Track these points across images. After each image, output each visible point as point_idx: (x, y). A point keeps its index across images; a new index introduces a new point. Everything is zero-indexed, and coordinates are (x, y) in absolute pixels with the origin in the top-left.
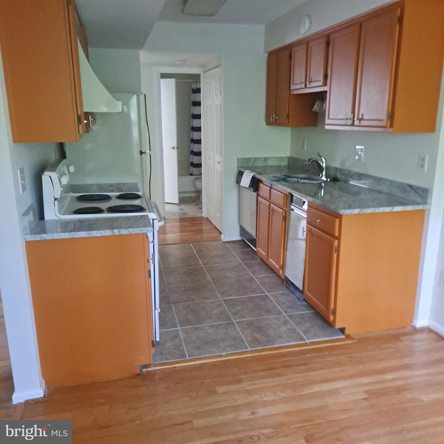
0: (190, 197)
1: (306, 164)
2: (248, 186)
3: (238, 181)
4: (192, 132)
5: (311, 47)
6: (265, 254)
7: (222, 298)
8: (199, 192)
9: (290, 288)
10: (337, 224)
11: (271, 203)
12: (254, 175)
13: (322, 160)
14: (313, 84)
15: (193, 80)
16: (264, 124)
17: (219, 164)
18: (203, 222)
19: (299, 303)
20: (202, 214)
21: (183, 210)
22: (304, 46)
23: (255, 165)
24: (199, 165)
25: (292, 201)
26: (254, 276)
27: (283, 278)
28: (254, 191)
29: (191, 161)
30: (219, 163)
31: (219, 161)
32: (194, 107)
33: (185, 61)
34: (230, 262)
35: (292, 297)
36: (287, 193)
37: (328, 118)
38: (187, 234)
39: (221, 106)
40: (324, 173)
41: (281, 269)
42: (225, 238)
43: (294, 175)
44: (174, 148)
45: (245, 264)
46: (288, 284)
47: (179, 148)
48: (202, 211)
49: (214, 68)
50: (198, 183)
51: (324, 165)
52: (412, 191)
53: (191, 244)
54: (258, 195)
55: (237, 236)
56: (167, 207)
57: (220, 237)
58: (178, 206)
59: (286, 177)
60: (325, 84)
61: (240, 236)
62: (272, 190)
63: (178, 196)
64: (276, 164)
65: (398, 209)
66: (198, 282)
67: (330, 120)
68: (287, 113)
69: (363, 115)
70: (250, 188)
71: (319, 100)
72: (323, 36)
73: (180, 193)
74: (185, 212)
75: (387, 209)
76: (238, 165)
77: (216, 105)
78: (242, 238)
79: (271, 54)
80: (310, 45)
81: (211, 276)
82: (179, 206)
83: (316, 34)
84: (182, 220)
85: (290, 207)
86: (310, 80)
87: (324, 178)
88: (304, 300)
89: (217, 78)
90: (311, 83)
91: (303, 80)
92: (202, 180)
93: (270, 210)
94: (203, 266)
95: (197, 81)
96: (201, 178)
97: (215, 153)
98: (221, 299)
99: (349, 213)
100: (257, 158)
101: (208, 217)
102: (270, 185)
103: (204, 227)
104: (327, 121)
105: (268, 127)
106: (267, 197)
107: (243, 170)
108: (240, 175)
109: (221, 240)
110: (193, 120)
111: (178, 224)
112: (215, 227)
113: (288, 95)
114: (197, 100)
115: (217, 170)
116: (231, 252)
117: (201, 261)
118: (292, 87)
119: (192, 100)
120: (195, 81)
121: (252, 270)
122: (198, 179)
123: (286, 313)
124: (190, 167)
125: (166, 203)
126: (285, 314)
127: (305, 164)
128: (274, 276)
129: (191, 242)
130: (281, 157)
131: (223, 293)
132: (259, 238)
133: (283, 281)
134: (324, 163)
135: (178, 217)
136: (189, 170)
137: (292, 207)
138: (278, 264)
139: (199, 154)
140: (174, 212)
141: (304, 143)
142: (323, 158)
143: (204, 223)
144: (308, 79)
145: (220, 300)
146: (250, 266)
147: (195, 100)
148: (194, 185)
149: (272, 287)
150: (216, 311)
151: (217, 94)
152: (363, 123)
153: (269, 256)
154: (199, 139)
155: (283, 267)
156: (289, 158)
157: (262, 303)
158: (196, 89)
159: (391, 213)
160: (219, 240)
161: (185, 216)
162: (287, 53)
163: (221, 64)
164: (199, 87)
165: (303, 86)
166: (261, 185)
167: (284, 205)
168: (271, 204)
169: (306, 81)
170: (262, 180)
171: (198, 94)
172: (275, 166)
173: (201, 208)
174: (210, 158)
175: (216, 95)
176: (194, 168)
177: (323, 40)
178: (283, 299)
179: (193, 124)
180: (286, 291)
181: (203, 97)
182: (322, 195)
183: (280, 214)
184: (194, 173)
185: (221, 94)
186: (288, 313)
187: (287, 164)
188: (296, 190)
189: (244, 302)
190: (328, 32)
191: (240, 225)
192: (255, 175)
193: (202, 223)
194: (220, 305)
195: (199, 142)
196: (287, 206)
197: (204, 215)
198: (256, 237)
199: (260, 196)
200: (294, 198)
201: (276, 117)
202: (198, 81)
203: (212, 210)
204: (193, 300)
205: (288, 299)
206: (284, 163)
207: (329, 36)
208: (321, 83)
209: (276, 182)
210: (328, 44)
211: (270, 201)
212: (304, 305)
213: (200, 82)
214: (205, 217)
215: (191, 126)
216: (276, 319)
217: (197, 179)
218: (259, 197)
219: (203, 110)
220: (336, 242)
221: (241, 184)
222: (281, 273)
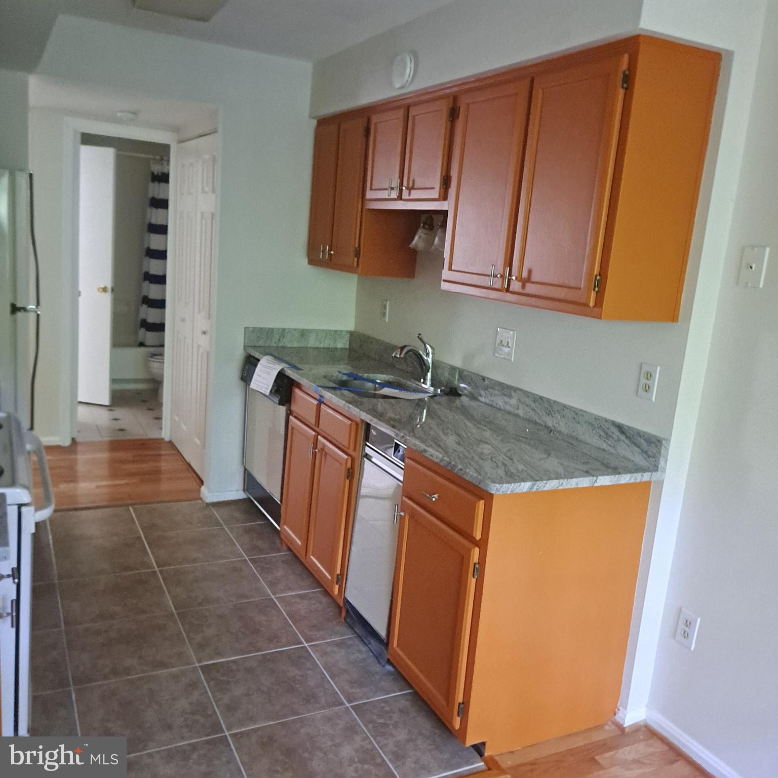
0: (137, 390)
1: (395, 357)
2: (267, 393)
3: (246, 376)
4: (146, 260)
5: (414, 117)
6: (299, 542)
7: (199, 661)
8: (156, 384)
9: (354, 628)
10: (480, 513)
11: (319, 434)
12: (282, 369)
13: (426, 349)
14: (415, 194)
15: (154, 156)
16: (305, 261)
17: (204, 335)
18: (163, 452)
19: (377, 668)
20: (161, 433)
21: (119, 421)
22: (401, 113)
23: (281, 345)
24: (160, 327)
25: (367, 438)
26: (274, 594)
27: (341, 604)
28: (281, 403)
29: (142, 315)
30: (204, 333)
31: (204, 329)
32: (154, 210)
33: (135, 113)
34: (221, 557)
35: (360, 651)
36: (358, 420)
37: (450, 269)
38: (123, 482)
39: (213, 214)
40: (429, 375)
41: (337, 583)
42: (209, 494)
43: (366, 375)
44: (105, 290)
45: (253, 561)
46: (352, 619)
47: (117, 291)
48: (161, 424)
49: (201, 136)
50: (154, 365)
51: (430, 360)
52: (623, 438)
53: (131, 508)
54: (289, 413)
55: (237, 490)
56: (82, 411)
57: (199, 491)
58: (110, 412)
59: (350, 379)
60: (444, 197)
61: (244, 490)
62: (323, 406)
63: (110, 388)
64: (326, 344)
65: (605, 480)
66: (144, 616)
67: (453, 272)
68: (357, 246)
69: (530, 271)
70: (273, 395)
71: (423, 227)
72: (445, 97)
73: (113, 381)
74: (122, 427)
75: (585, 482)
76: (246, 342)
77: (202, 213)
78: (248, 496)
79: (323, 122)
80: (413, 111)
81: (174, 599)
82: (111, 410)
83: (425, 91)
84: (116, 446)
85: (364, 449)
86: (411, 185)
87: (427, 386)
88: (389, 662)
89: (207, 156)
90: (413, 192)
91: (396, 183)
92: (163, 359)
93: (316, 450)
94: (157, 569)
95: (162, 159)
96: (162, 355)
97: (196, 310)
98: (197, 665)
99: (509, 492)
100: (286, 331)
101: (174, 441)
102: (318, 397)
103: (164, 465)
104: (446, 274)
105: (311, 270)
106: (312, 422)
107: (257, 355)
108: (250, 363)
109: (201, 499)
110: (150, 236)
111: (105, 456)
112: (189, 465)
113: (360, 209)
114: (161, 196)
115: (199, 346)
116: (223, 529)
117: (153, 553)
118: (369, 195)
119: (150, 196)
120: (158, 157)
121: (270, 578)
122: (156, 355)
123: (350, 701)
124: (140, 329)
125: (80, 402)
126: (347, 705)
127: (393, 356)
128: (318, 594)
129: (132, 505)
130: (336, 331)
131: (201, 647)
132: (287, 504)
133: (340, 608)
134: (431, 356)
135: (107, 439)
136: (136, 333)
137: (368, 450)
138: (331, 570)
139: (160, 304)
140: (97, 426)
141: (385, 307)
142: (428, 346)
143: (164, 455)
144: (405, 184)
145: (195, 669)
146: (266, 568)
147: (156, 197)
148: (147, 366)
149: (314, 626)
150: (183, 704)
151: (206, 189)
152: (530, 288)
153: (311, 548)
154: (161, 274)
155: (341, 579)
156: (351, 334)
157: (293, 672)
158: (160, 174)
159: (592, 489)
160: (196, 499)
161: (121, 436)
162: (361, 123)
163: (216, 129)
164: (165, 171)
165: (394, 194)
166: (297, 391)
167: (349, 444)
168: (319, 437)
169: (401, 184)
170: (301, 382)
171: (163, 185)
172: (324, 348)
173: (159, 418)
174: (183, 320)
175: (203, 192)
176: (147, 332)
177: (444, 107)
178: (339, 657)
179: (149, 243)
180: (348, 635)
181: (173, 191)
182: (423, 420)
183: (341, 464)
184: (147, 343)
185: (213, 191)
186: (356, 699)
187: (347, 347)
188: (380, 416)
189: (249, 670)
190: (455, 89)
191: (245, 469)
192: (285, 369)
193: (160, 455)
194: (194, 685)
195: (161, 280)
196: (358, 447)
197: (166, 434)
198: (281, 501)
199: (295, 414)
200: (373, 432)
201: (330, 249)
202: (165, 158)
203: (184, 427)
204: (128, 671)
205: (352, 657)
206: (342, 343)
207: (455, 98)
208: (435, 194)
209: (333, 391)
210: (453, 114)
211: (317, 429)
212: (389, 673)
213: (168, 161)
214: (167, 439)
215: (146, 246)
216: (329, 719)
217: (153, 355)
218: (291, 417)
219: (173, 217)
220: (476, 552)
221: (253, 385)
222: (336, 592)
